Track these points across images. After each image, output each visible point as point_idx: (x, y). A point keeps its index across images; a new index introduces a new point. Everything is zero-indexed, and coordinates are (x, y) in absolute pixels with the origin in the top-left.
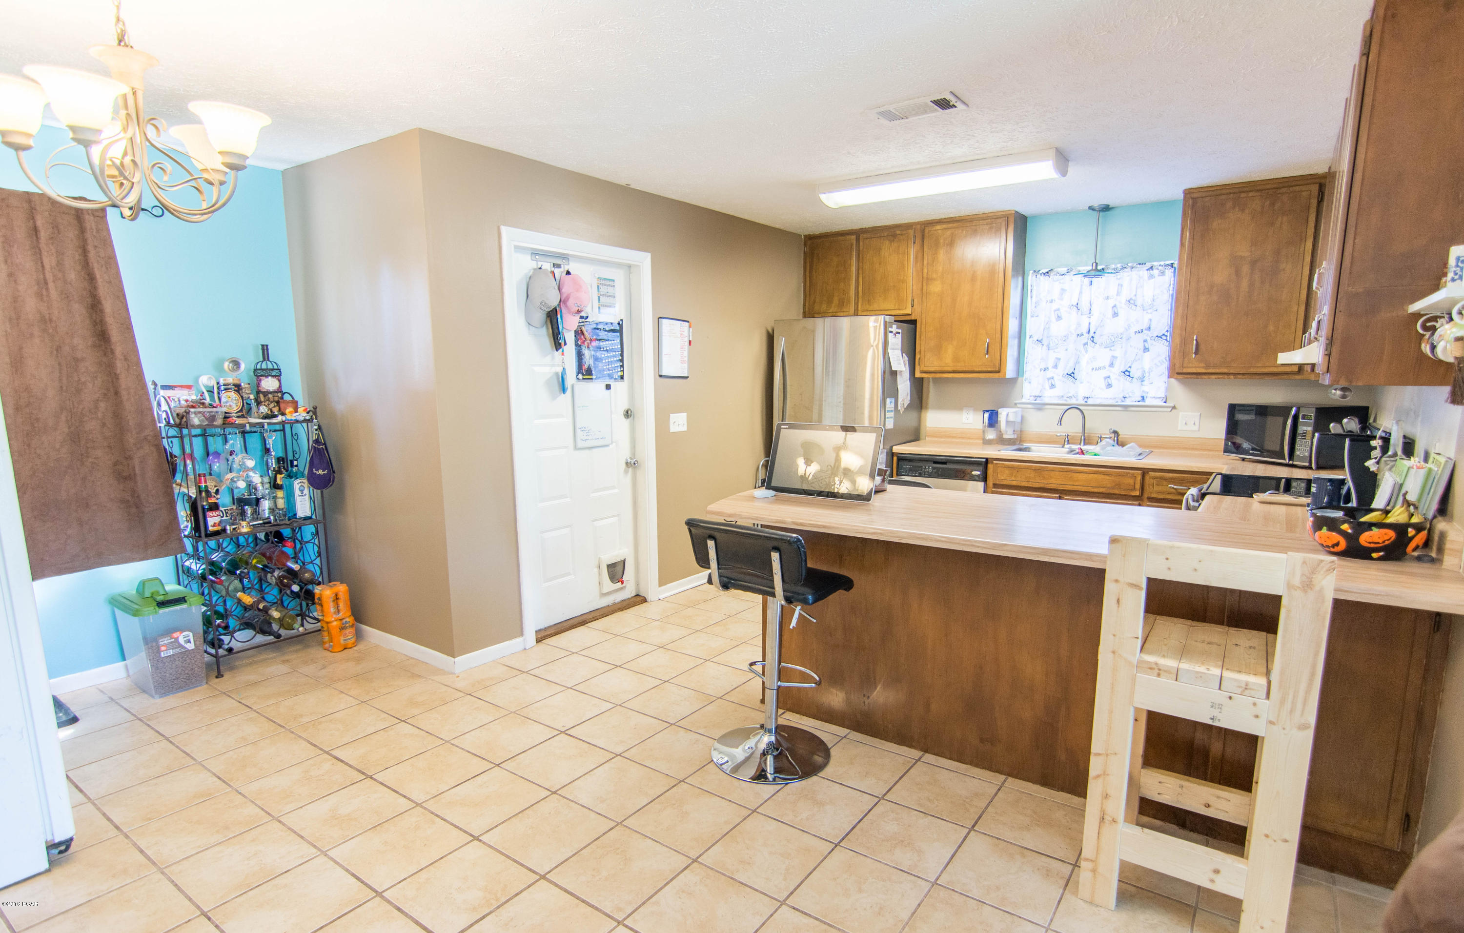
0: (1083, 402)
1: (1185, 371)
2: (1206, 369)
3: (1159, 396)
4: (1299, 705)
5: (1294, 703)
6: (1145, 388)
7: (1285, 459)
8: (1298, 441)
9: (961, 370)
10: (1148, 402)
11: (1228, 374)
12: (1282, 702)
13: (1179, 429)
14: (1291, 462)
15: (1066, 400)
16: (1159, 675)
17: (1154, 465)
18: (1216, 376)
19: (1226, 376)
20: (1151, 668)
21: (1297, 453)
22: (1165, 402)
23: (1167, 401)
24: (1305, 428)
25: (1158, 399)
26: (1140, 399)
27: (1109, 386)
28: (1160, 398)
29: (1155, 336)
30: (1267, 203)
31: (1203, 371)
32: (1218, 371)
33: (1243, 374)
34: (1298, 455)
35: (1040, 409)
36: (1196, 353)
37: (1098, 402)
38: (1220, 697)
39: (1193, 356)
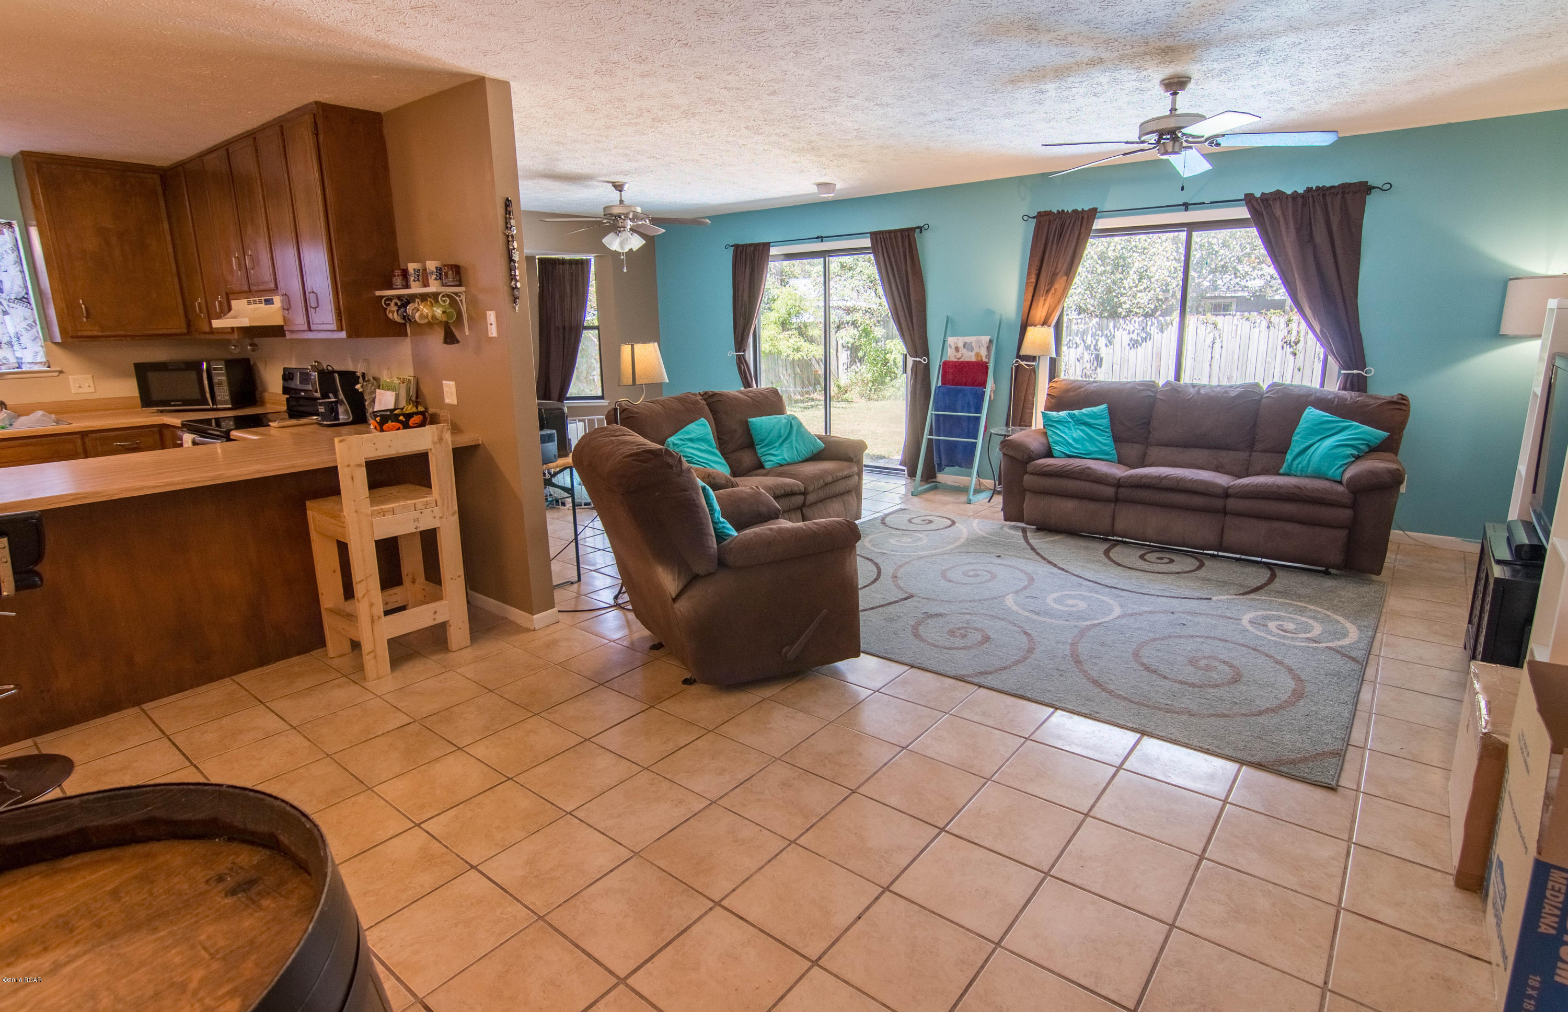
1: (79, 334)
2: (102, 332)
3: (39, 361)
4: (450, 505)
5: (448, 503)
6: (19, 354)
7: (209, 405)
8: (216, 389)
10: (25, 368)
11: (125, 336)
12: (443, 505)
13: (73, 393)
14: (215, 407)
16: (384, 516)
17: (92, 427)
18: (114, 339)
19: (124, 339)
20: (379, 513)
21: (219, 398)
23: (51, 366)
24: (220, 378)
25: (38, 365)
26: (17, 366)
28: (41, 363)
29: (13, 298)
30: (117, 183)
31: (100, 334)
32: (113, 333)
33: (140, 336)
34: (220, 400)
36: (87, 318)
38: (416, 514)
39: (85, 320)
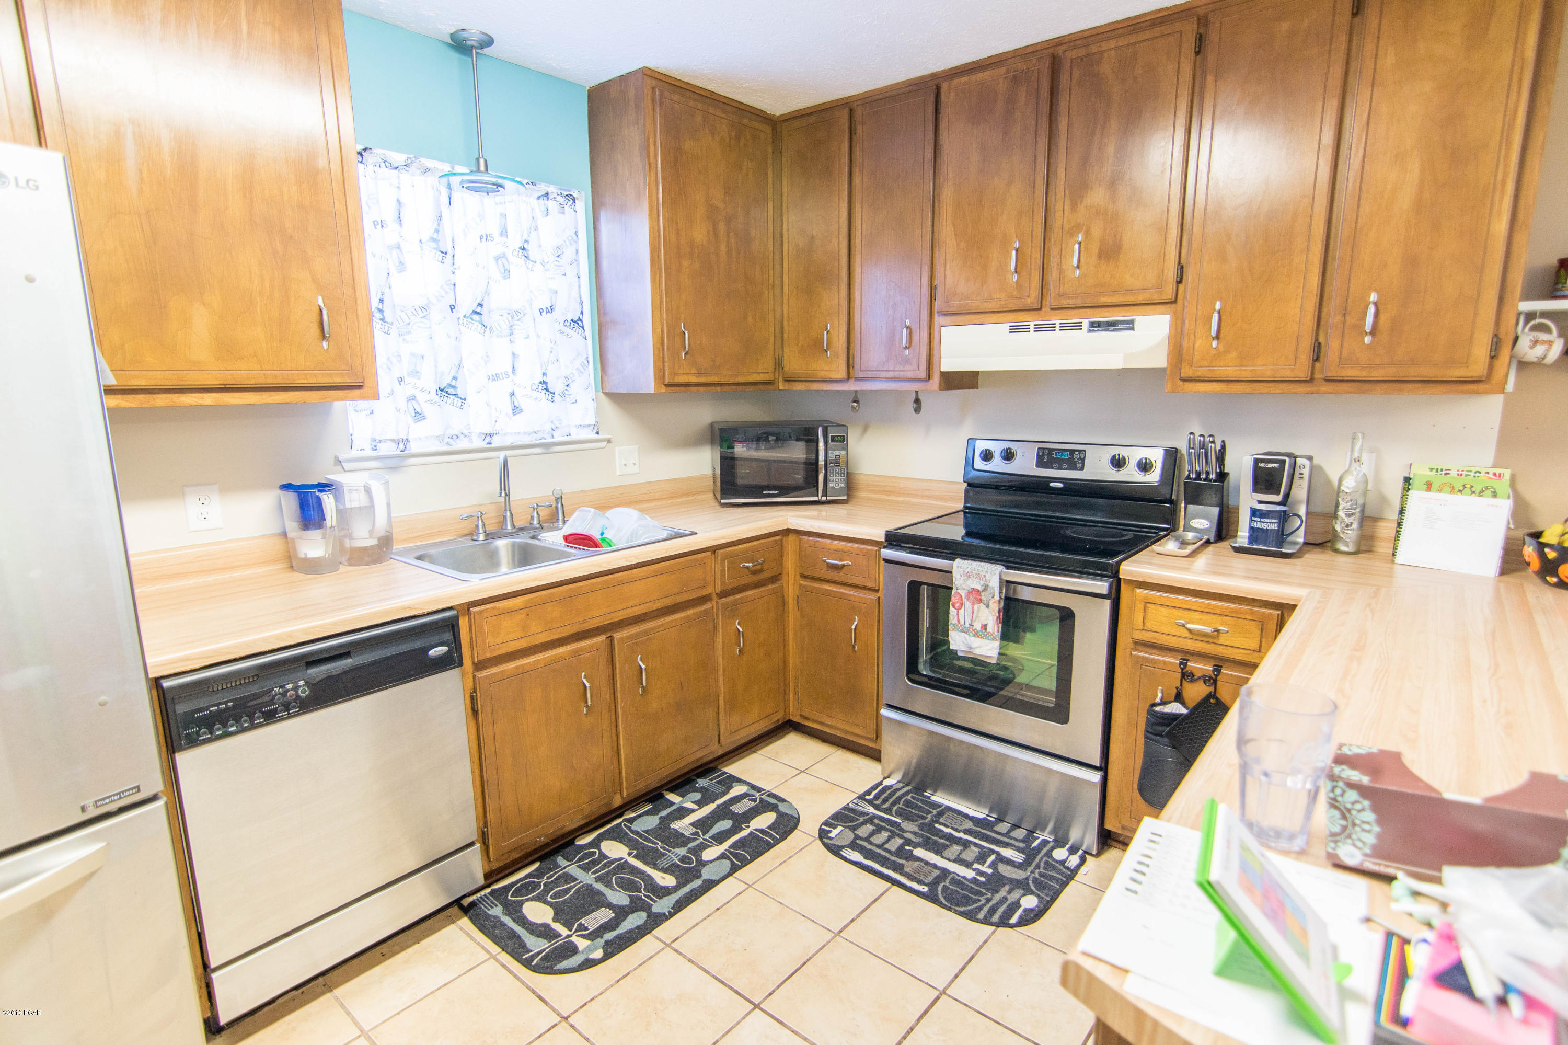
0: (483, 445)
1: (677, 379)
2: (698, 377)
3: (587, 423)
7: (817, 496)
8: (830, 470)
9: (250, 382)
11: (716, 384)
13: (618, 474)
14: (824, 498)
15: (448, 444)
17: (724, 538)
18: (705, 388)
19: (714, 388)
22: (598, 433)
23: (599, 431)
24: (837, 453)
25: (586, 429)
27: (516, 410)
28: (589, 426)
31: (693, 379)
32: (708, 380)
34: (833, 488)
35: (394, 469)
36: (686, 353)
37: (508, 441)
39: (683, 356)
